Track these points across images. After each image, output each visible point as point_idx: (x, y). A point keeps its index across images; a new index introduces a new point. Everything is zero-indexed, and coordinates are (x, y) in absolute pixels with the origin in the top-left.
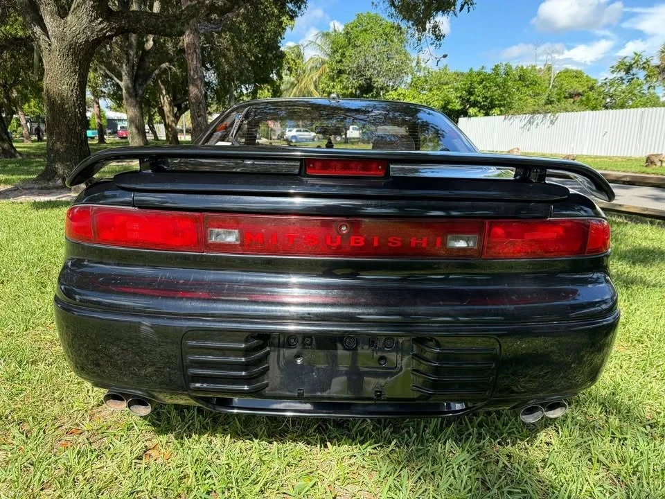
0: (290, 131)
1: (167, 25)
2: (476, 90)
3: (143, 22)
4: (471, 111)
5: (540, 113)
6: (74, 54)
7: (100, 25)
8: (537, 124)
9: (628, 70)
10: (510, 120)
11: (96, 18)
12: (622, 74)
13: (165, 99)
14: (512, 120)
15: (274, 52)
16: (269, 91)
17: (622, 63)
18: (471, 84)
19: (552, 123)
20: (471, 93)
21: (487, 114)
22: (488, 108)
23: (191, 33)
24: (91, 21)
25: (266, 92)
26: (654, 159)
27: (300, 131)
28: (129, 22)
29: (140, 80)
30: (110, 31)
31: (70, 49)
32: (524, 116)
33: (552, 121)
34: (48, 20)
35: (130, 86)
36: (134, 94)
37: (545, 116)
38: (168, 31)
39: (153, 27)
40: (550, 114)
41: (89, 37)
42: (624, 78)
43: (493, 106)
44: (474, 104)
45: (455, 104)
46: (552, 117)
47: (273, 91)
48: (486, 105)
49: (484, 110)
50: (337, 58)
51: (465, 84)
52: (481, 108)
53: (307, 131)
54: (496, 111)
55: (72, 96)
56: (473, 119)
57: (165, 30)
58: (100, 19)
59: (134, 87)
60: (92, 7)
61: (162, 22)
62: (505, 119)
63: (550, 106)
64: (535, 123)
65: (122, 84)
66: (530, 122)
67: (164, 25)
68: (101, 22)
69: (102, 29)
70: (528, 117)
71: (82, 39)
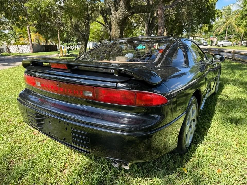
0: (220, 42)
1: (148, 9)
3: (140, 9)
6: (119, 23)
7: (126, 12)
11: (125, 10)
13: (166, 33)
15: (203, 12)
16: (207, 27)
23: (160, 10)
24: (124, 11)
25: (206, 27)
27: (225, 42)
28: (135, 10)
29: (151, 28)
30: (130, 13)
31: (118, 21)
34: (112, 13)
35: (147, 30)
36: (148, 33)
38: (148, 11)
39: (143, 11)
41: (123, 17)
47: (209, 26)
50: (245, 9)
53: (228, 42)
55: (118, 36)
57: (147, 11)
58: (127, 10)
59: (149, 30)
60: (124, 7)
61: (146, 8)
65: (145, 30)
67: (147, 9)
68: (127, 11)
69: (127, 14)
71: (122, 17)
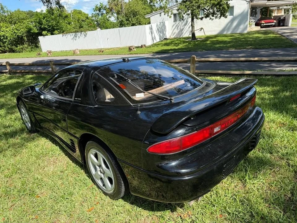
2: (43, 22)
4: (44, 33)
5: (79, 32)
8: (79, 37)
9: (100, 10)
10: (65, 36)
12: (98, 12)
14: (66, 36)
17: (97, 7)
18: (39, 19)
19: (85, 36)
20: (41, 24)
21: (52, 34)
22: (52, 31)
26: (131, 48)
32: (72, 34)
33: (85, 35)
37: (81, 33)
40: (83, 32)
42: (99, 13)
43: (54, 30)
44: (44, 29)
45: (34, 30)
46: (84, 33)
48: (50, 29)
49: (50, 32)
51: (36, 20)
52: (48, 31)
54: (56, 32)
56: (46, 37)
62: (63, 35)
63: (82, 29)
64: (78, 37)
66: (75, 36)
70: (74, 34)
